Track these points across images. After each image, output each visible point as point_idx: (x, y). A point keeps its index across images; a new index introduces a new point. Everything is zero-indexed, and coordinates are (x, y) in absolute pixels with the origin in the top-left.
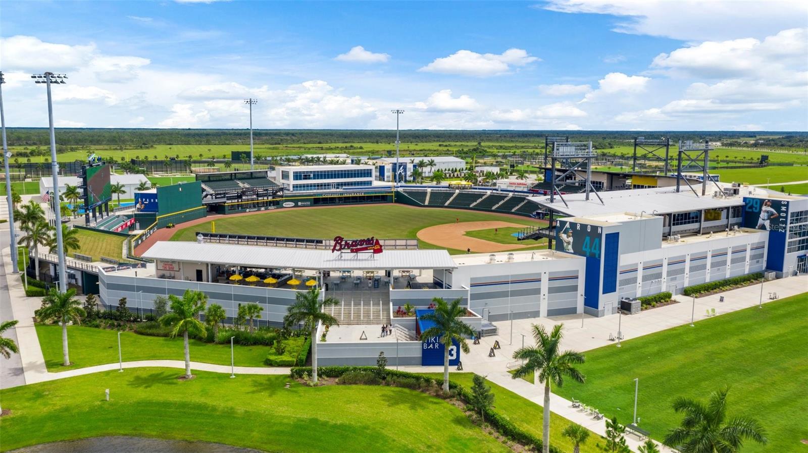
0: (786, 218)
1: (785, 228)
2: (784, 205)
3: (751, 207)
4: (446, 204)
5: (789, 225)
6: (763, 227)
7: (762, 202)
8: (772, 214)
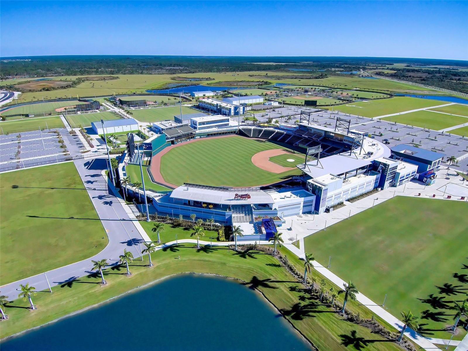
0: (387, 170)
1: (387, 174)
3: (376, 164)
4: (259, 137)
6: (379, 172)
7: (380, 163)
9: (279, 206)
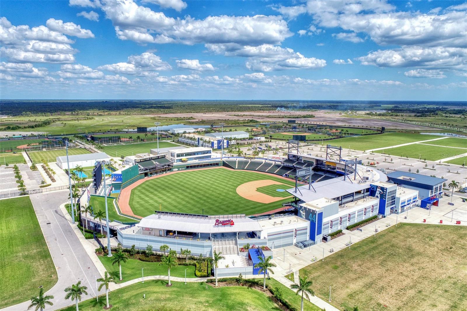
0: (386, 194)
1: (385, 198)
2: (385, 189)
3: (373, 188)
4: (245, 168)
5: (387, 197)
6: (377, 197)
7: (377, 187)
8: (381, 192)
9: (268, 233)
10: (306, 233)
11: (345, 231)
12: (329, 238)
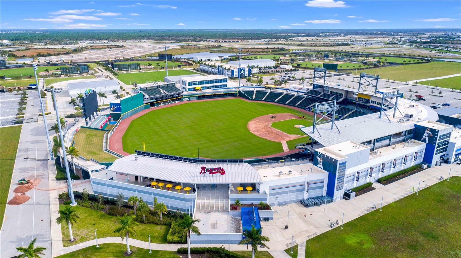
2: (436, 132)
3: (419, 130)
4: (263, 99)
5: (437, 142)
6: (424, 141)
7: (425, 128)
8: (430, 135)
9: (269, 187)
10: (322, 187)
11: (375, 185)
12: (353, 194)
